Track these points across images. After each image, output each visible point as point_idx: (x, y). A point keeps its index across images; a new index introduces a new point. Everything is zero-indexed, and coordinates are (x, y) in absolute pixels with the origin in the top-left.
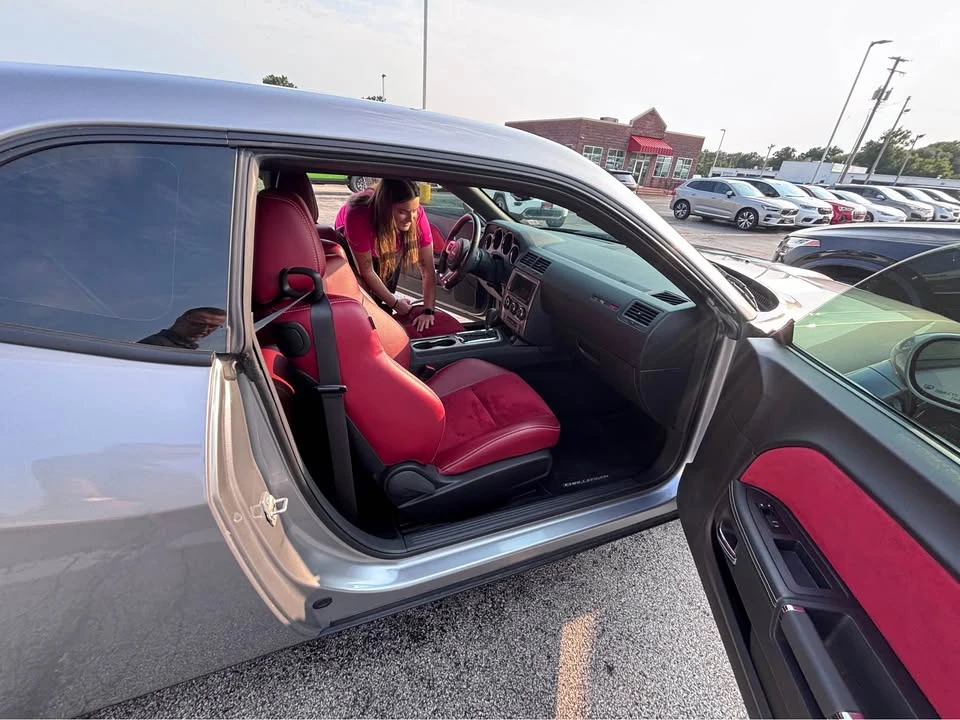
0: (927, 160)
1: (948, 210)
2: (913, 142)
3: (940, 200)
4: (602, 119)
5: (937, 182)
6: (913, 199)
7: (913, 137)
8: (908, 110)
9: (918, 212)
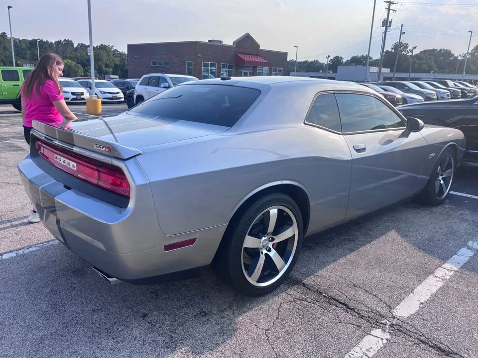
0: (422, 62)
1: (443, 93)
2: (412, 51)
3: (438, 87)
4: (210, 41)
5: (431, 75)
6: (423, 88)
7: (410, 48)
8: (404, 33)
9: (429, 96)
